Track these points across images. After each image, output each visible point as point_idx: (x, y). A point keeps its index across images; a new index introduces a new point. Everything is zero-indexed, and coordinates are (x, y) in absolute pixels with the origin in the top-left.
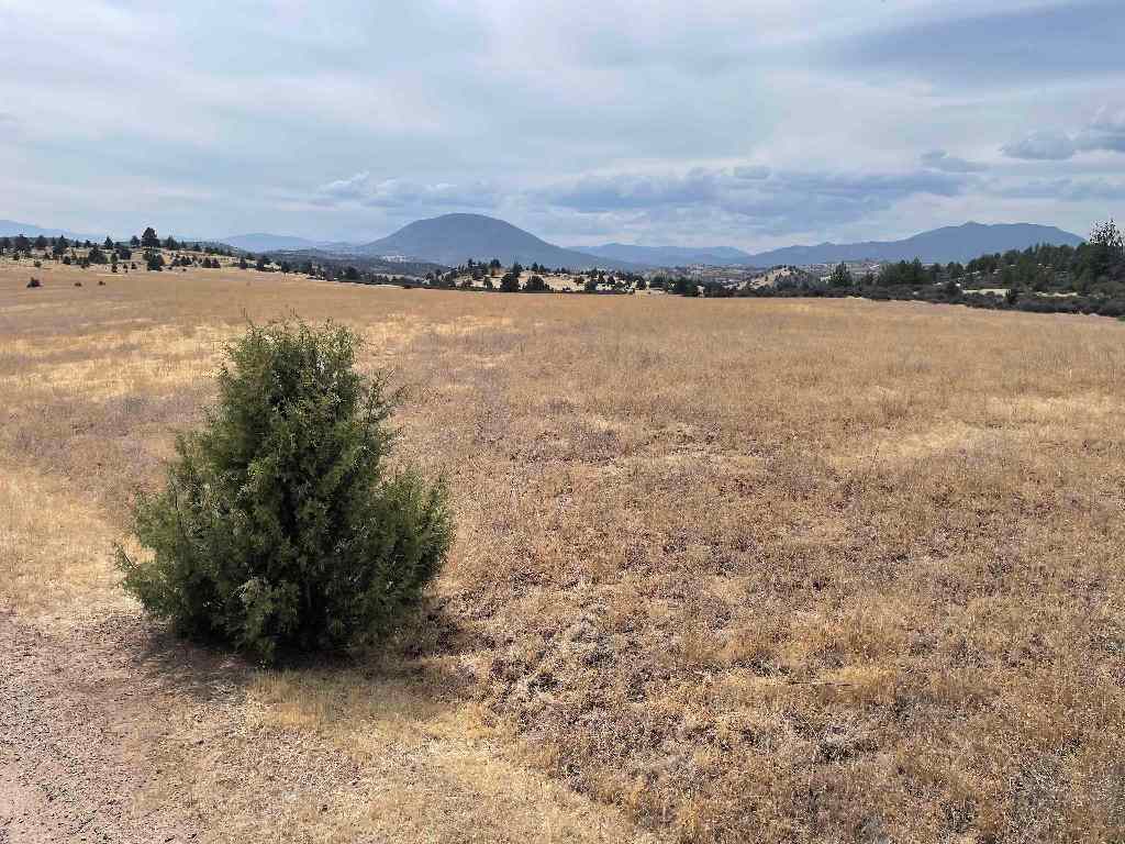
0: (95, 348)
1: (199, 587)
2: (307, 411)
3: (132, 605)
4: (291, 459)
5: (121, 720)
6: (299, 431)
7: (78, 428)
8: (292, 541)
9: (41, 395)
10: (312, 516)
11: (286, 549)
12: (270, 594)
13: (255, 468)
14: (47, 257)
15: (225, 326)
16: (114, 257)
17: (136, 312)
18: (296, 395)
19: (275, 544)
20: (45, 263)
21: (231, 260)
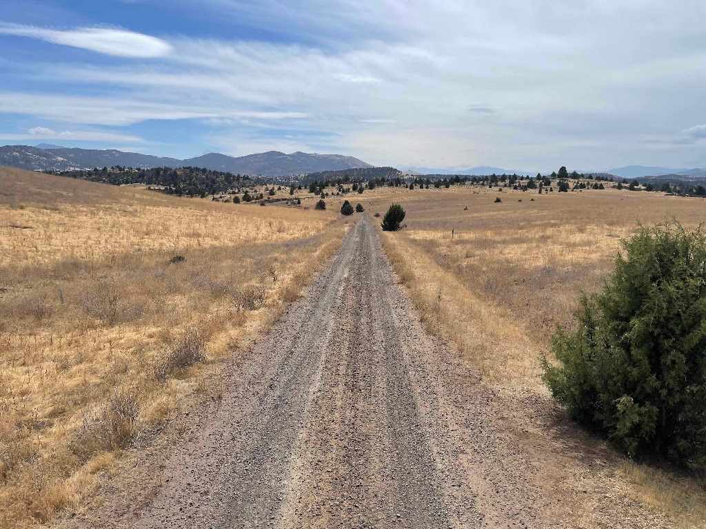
0: (527, 237)
1: (588, 393)
2: (678, 288)
3: (545, 391)
4: (662, 319)
5: (536, 459)
6: (670, 302)
7: (517, 282)
8: (657, 376)
9: (498, 262)
10: (674, 362)
11: (653, 381)
12: (637, 409)
13: (636, 323)
14: (505, 186)
15: (606, 226)
16: (541, 185)
17: (551, 217)
18: (670, 276)
19: (643, 377)
20: (504, 189)
21: (612, 184)
